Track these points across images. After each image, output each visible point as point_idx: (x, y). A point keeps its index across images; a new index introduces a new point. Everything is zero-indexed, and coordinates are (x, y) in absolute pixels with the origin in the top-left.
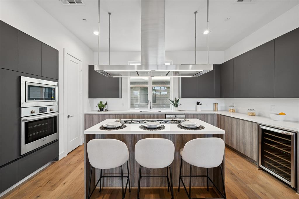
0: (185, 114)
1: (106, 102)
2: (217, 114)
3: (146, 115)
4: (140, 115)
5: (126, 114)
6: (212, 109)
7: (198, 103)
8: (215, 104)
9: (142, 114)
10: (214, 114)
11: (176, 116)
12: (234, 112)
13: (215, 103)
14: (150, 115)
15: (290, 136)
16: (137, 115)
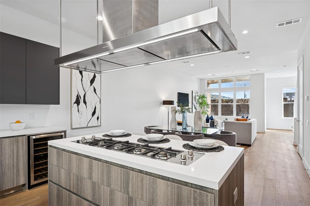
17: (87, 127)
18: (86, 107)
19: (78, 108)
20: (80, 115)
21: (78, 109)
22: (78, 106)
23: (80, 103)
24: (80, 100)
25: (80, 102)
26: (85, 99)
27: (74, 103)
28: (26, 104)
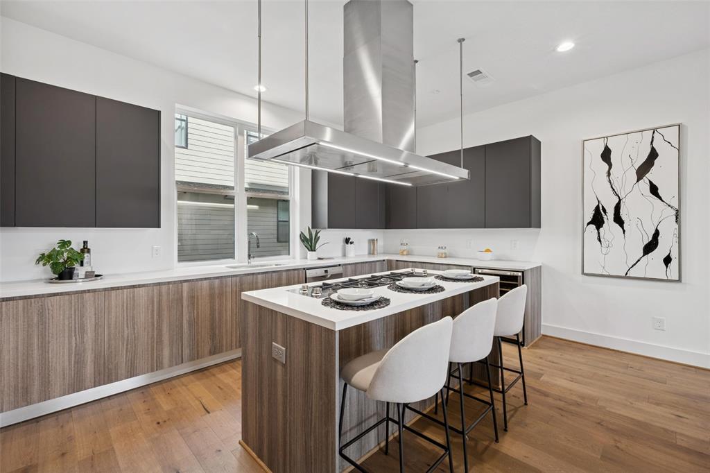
0: (340, 265)
1: (85, 243)
2: (387, 260)
3: (260, 276)
4: (244, 278)
5: (197, 280)
6: (366, 252)
7: (347, 241)
8: (372, 242)
9: (248, 274)
10: (384, 260)
11: (326, 271)
12: (408, 254)
13: (373, 240)
14: (270, 275)
15: (517, 277)
16: (234, 279)
17: (626, 277)
18: (624, 231)
19: (599, 233)
20: (604, 250)
21: (599, 236)
22: (598, 228)
23: (603, 222)
24: (605, 217)
25: (605, 220)
26: (619, 212)
27: (588, 224)
28: (485, 228)
